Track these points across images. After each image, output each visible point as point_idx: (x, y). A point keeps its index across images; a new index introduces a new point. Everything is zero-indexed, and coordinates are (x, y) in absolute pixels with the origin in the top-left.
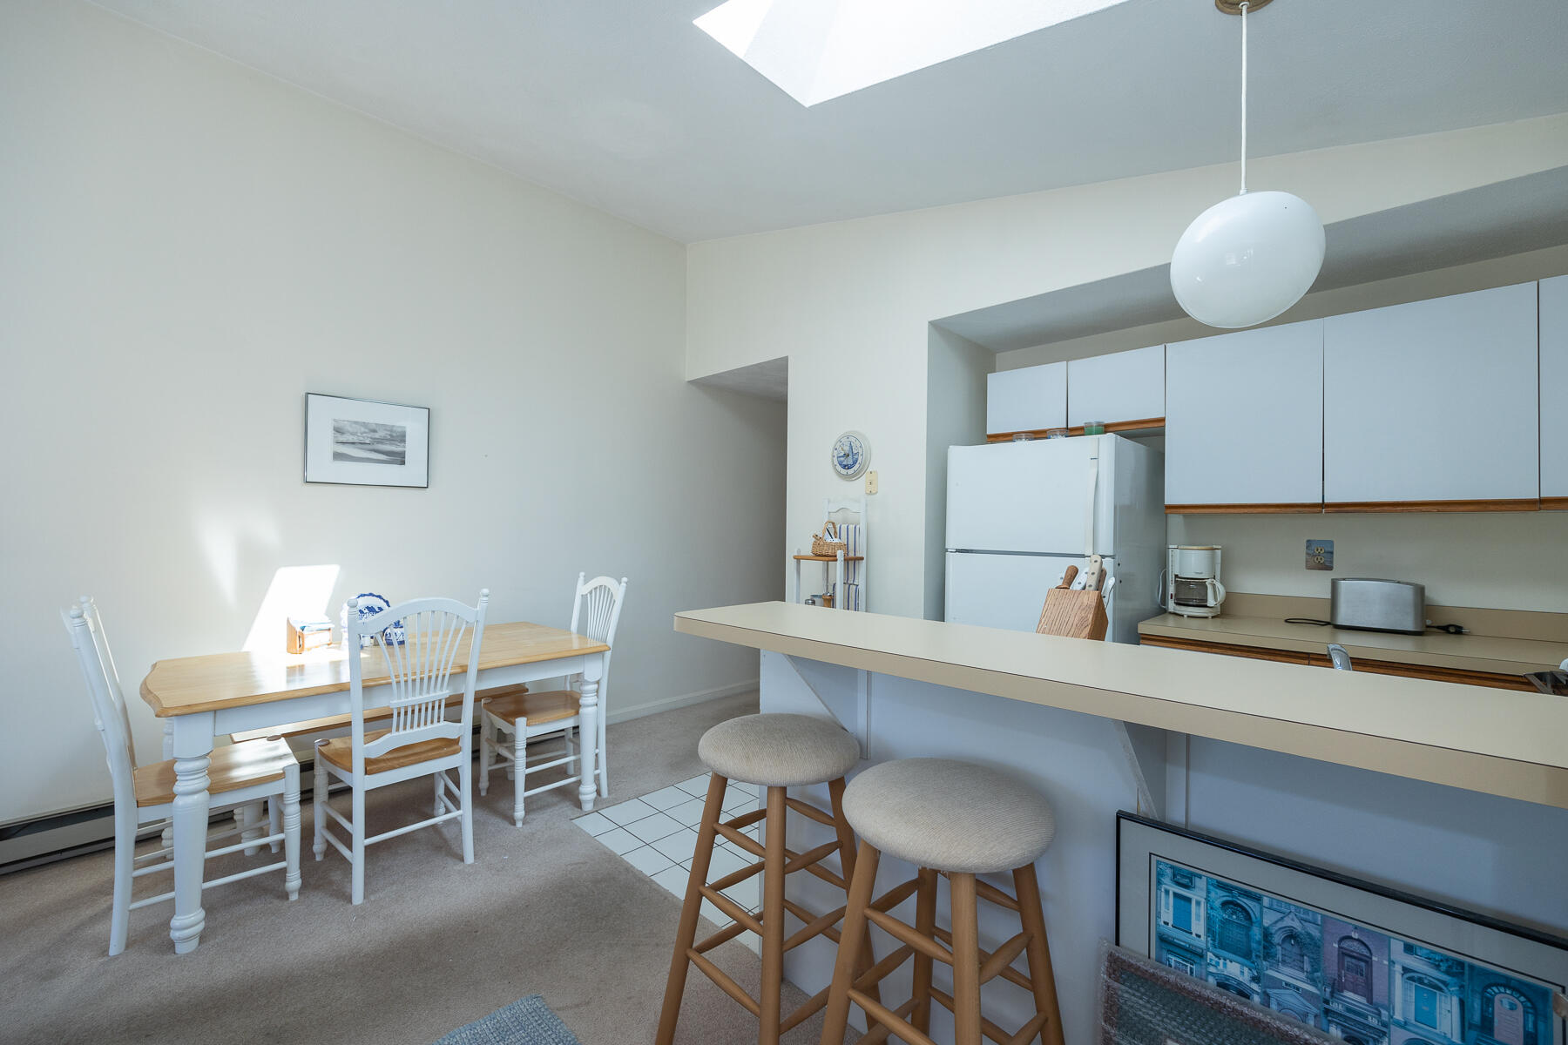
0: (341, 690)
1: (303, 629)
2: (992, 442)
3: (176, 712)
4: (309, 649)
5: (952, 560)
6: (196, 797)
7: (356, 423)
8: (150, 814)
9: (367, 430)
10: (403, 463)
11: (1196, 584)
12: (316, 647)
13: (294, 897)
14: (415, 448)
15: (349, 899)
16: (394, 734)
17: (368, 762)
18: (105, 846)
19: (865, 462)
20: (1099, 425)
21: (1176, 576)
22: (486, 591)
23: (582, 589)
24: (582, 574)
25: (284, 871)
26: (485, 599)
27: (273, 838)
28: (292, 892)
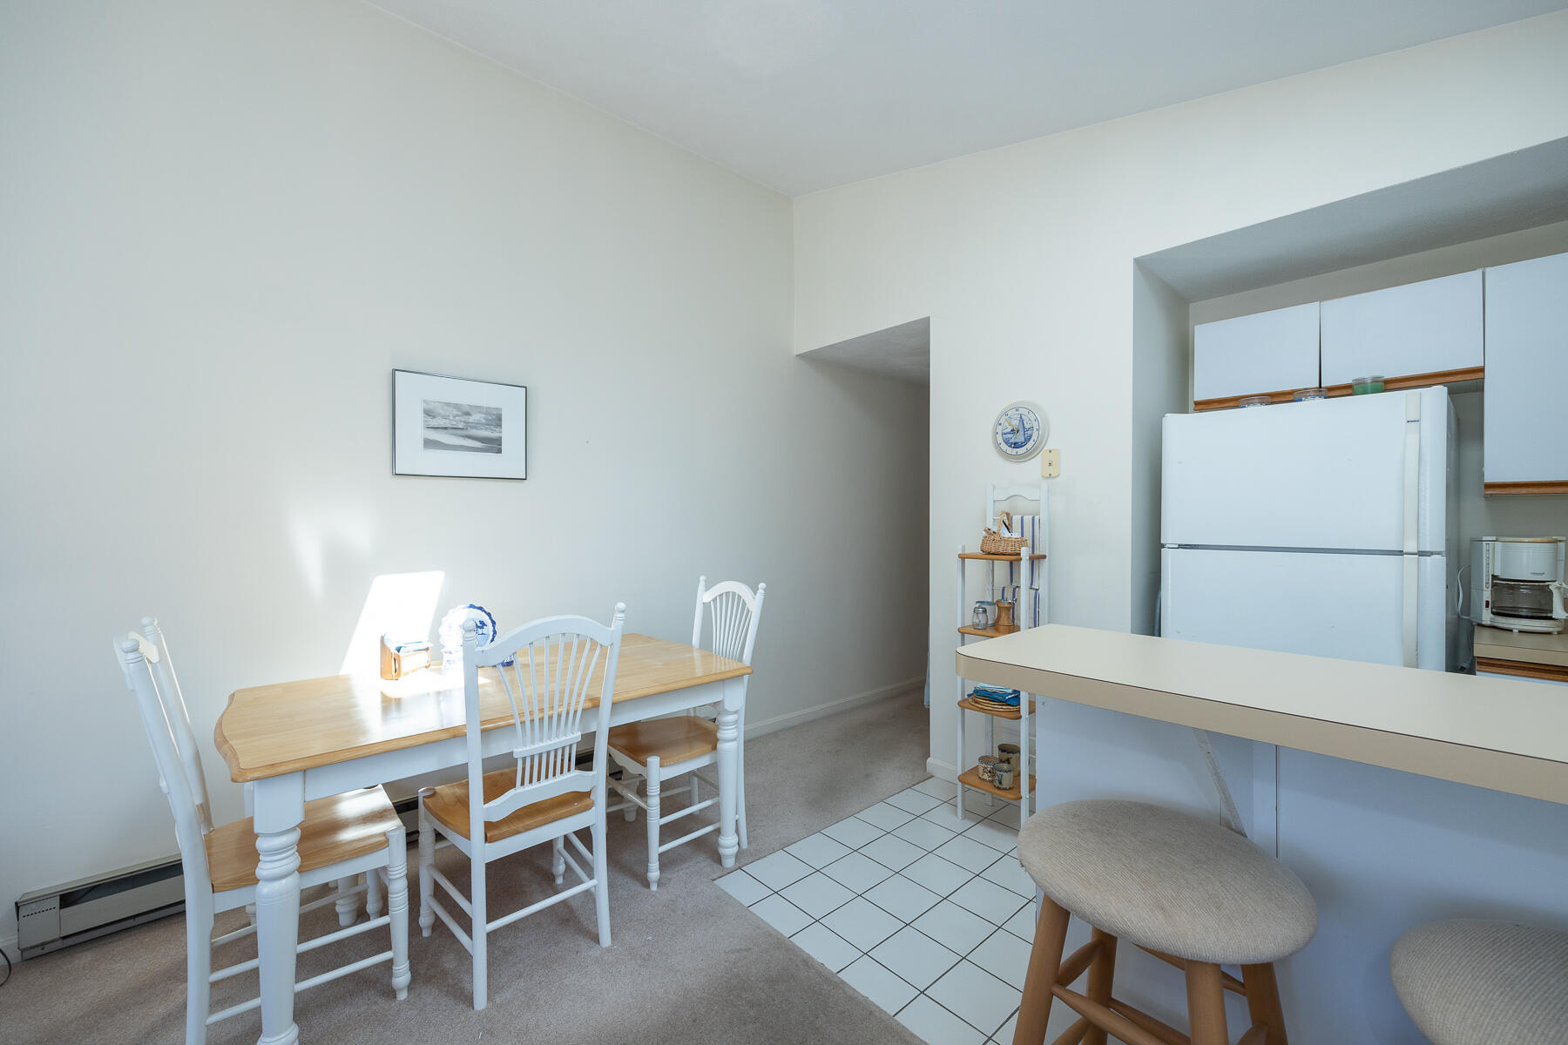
0: (455, 737)
1: (399, 651)
2: (1201, 411)
3: (257, 775)
4: (406, 674)
5: (1170, 558)
6: (284, 881)
7: (448, 404)
8: (229, 900)
9: (460, 413)
10: (499, 451)
11: (1532, 588)
12: (414, 671)
13: (403, 996)
14: (511, 434)
15: (469, 1000)
16: (519, 790)
17: (489, 826)
18: (174, 913)
19: (1042, 442)
20: (1375, 380)
21: (1494, 577)
22: (621, 605)
23: (705, 597)
24: (702, 578)
25: (389, 964)
26: (622, 615)
27: (376, 923)
28: (401, 990)
